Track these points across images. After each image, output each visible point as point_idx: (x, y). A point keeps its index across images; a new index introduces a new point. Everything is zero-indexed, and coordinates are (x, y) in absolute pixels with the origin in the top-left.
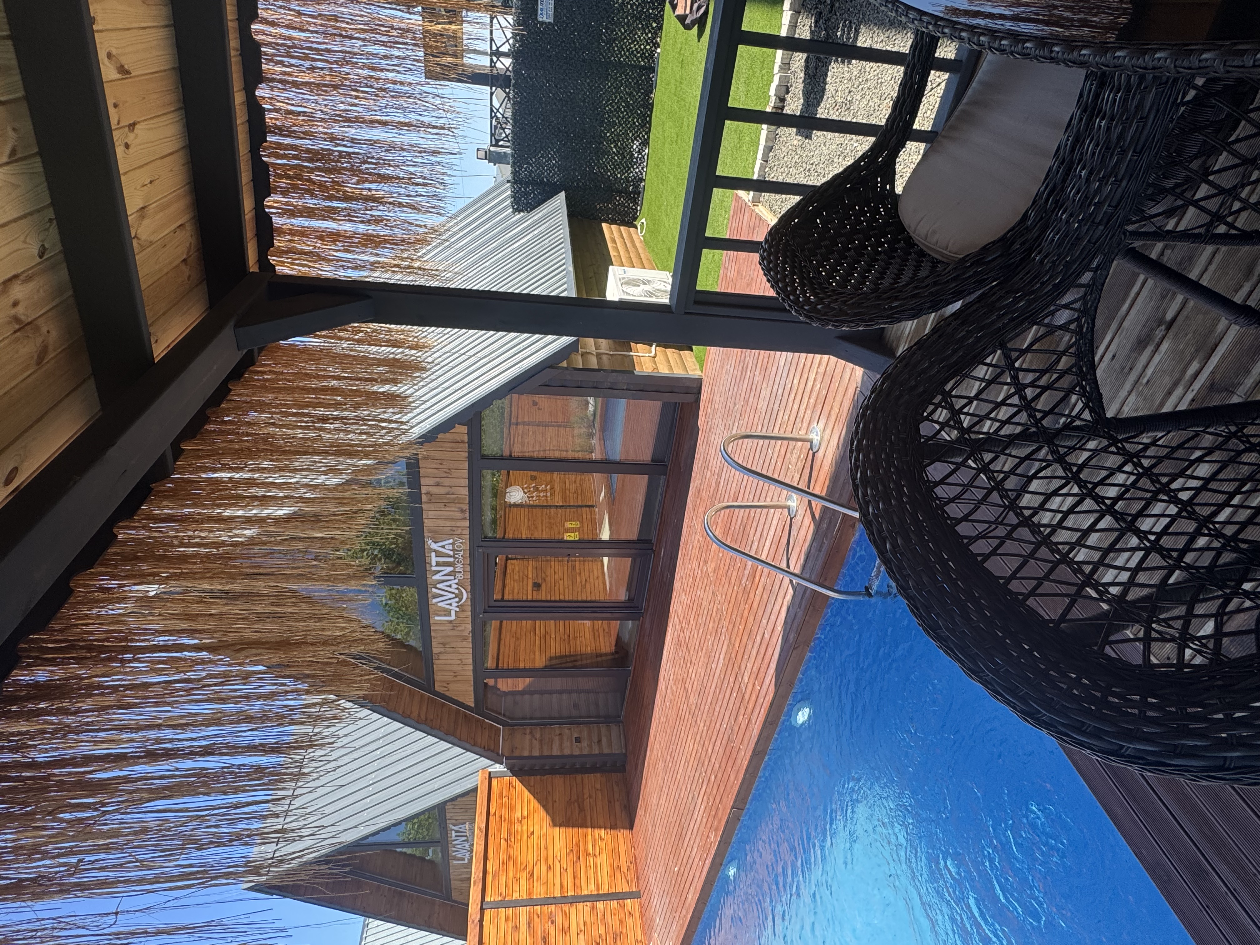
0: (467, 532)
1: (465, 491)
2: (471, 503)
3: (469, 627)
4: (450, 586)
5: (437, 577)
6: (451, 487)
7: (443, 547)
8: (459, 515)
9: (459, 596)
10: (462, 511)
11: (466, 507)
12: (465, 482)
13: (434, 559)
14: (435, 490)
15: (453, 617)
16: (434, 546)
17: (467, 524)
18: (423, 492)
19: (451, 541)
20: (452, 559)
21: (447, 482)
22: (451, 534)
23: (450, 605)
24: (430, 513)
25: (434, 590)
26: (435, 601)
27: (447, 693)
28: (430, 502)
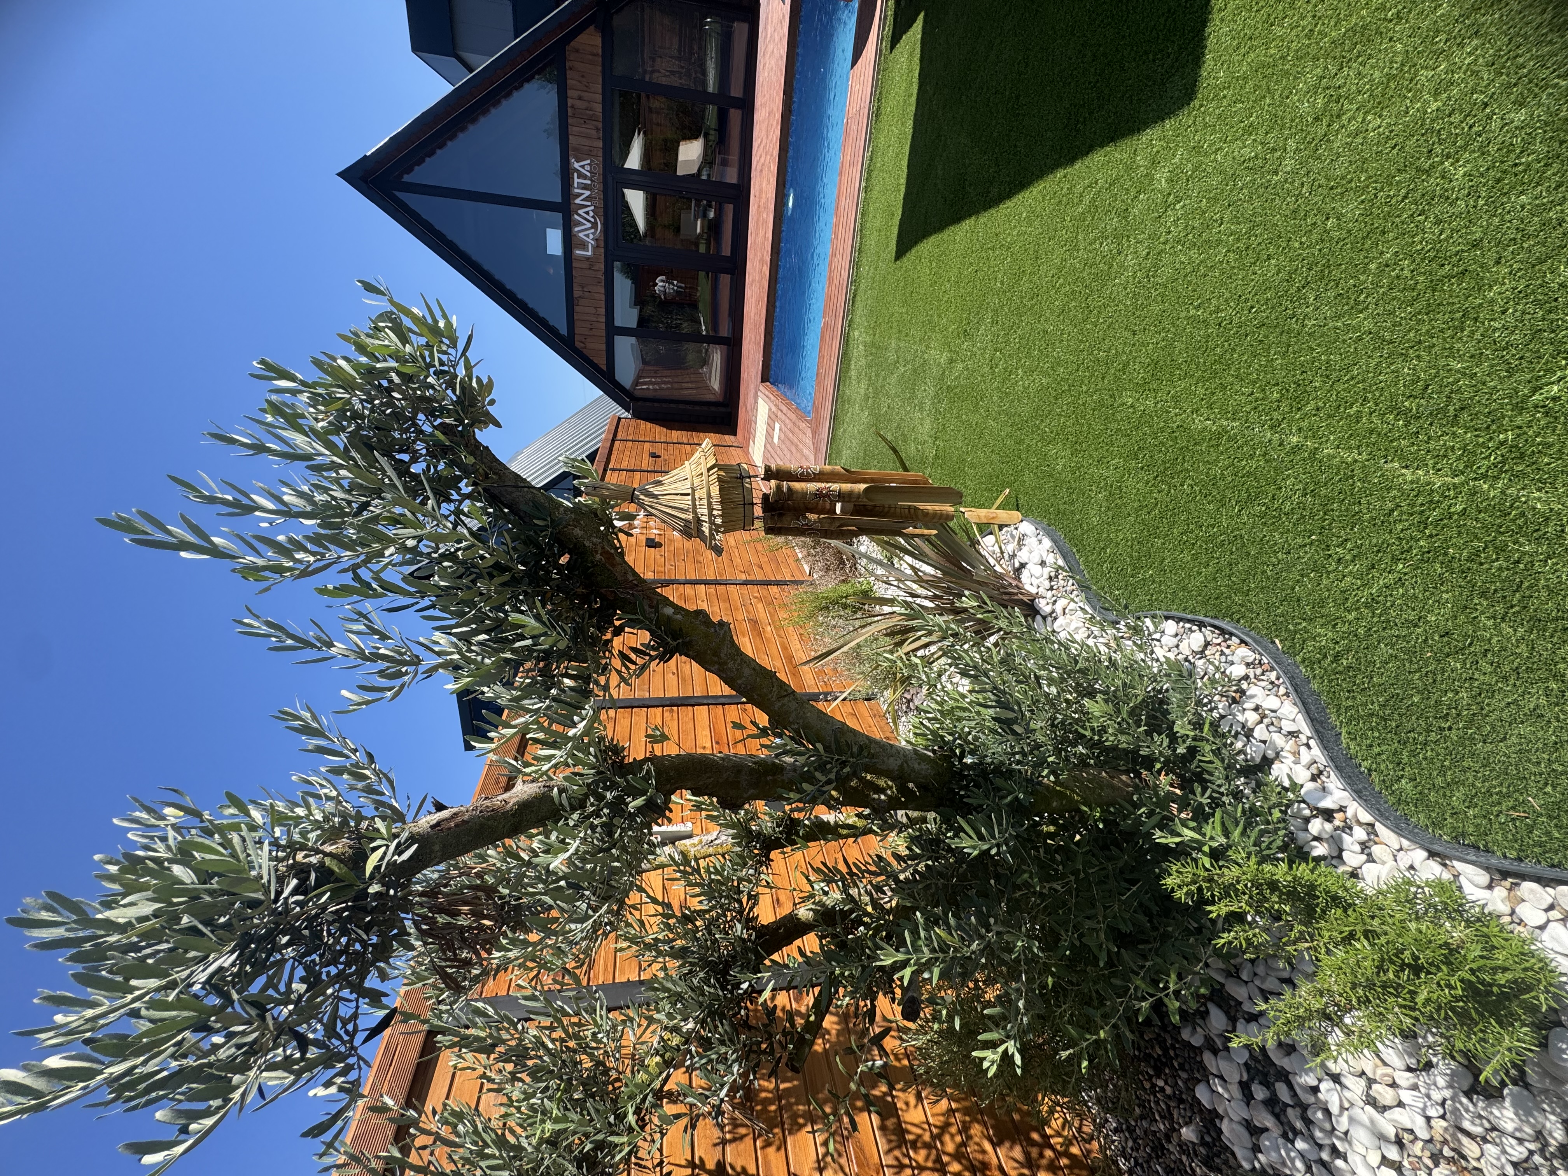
0: (600, 154)
1: (599, 108)
2: (604, 122)
3: (602, 267)
4: (587, 213)
5: (578, 201)
6: (589, 102)
7: (583, 167)
8: (594, 132)
9: (594, 225)
10: (597, 129)
11: (600, 125)
12: (599, 98)
13: (576, 180)
14: (579, 104)
15: (590, 253)
16: (576, 165)
17: (600, 144)
18: (569, 104)
19: (588, 162)
20: (589, 182)
21: (585, 95)
22: (589, 155)
23: (587, 236)
24: (575, 129)
25: (576, 217)
26: (577, 229)
27: (585, 351)
28: (574, 116)
